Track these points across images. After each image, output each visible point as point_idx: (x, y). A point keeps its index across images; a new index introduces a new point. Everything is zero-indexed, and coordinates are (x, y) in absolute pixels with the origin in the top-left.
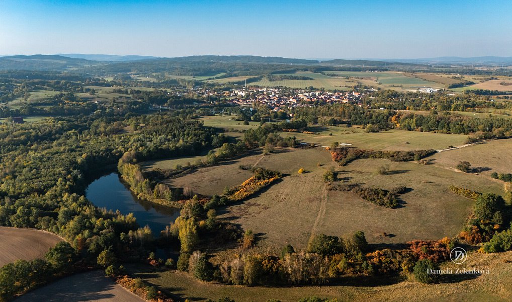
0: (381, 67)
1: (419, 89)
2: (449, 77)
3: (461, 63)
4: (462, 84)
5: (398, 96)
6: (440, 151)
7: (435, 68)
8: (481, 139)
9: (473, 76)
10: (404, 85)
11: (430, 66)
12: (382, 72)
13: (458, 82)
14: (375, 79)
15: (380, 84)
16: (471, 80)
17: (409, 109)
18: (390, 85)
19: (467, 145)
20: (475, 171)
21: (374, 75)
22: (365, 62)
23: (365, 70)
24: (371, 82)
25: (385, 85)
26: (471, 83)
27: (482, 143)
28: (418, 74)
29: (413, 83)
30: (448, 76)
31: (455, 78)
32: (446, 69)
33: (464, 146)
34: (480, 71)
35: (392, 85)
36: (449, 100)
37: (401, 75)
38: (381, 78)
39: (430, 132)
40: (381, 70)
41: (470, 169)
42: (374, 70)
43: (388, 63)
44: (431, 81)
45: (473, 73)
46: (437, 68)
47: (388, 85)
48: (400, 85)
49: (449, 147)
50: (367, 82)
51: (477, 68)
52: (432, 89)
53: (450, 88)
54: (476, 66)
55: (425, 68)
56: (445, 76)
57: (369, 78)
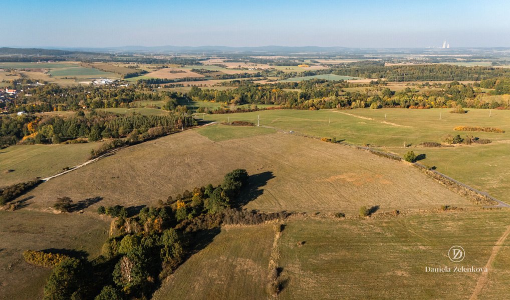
0: (58, 56)
1: (95, 80)
2: (125, 67)
3: (143, 52)
4: (137, 73)
5: (61, 91)
6: (48, 179)
7: (118, 57)
8: (111, 148)
9: (149, 66)
10: (78, 77)
11: (114, 55)
12: (57, 62)
13: (133, 71)
14: (46, 71)
15: (51, 76)
16: (146, 69)
17: (57, 110)
18: (62, 77)
19: (90, 162)
20: (81, 206)
21: (45, 67)
22: (40, 51)
23: (36, 60)
24: (40, 75)
25: (57, 77)
26: (145, 72)
27: (109, 155)
28: (97, 64)
29: (89, 74)
30: (125, 65)
31: (131, 67)
32: (127, 58)
33: (85, 164)
34: (157, 59)
35: (64, 77)
36: (113, 94)
37: (77, 66)
38: (53, 70)
39: (62, 144)
40: (56, 60)
41: (75, 205)
42: (47, 60)
43: (68, 53)
44: (108, 71)
45: (149, 61)
46: (120, 58)
47: (59, 77)
48: (73, 77)
49: (64, 169)
50: (33, 75)
51: (155, 57)
52: (107, 80)
53: (125, 78)
54: (155, 55)
55: (107, 58)
56: (122, 65)
57: (39, 70)
